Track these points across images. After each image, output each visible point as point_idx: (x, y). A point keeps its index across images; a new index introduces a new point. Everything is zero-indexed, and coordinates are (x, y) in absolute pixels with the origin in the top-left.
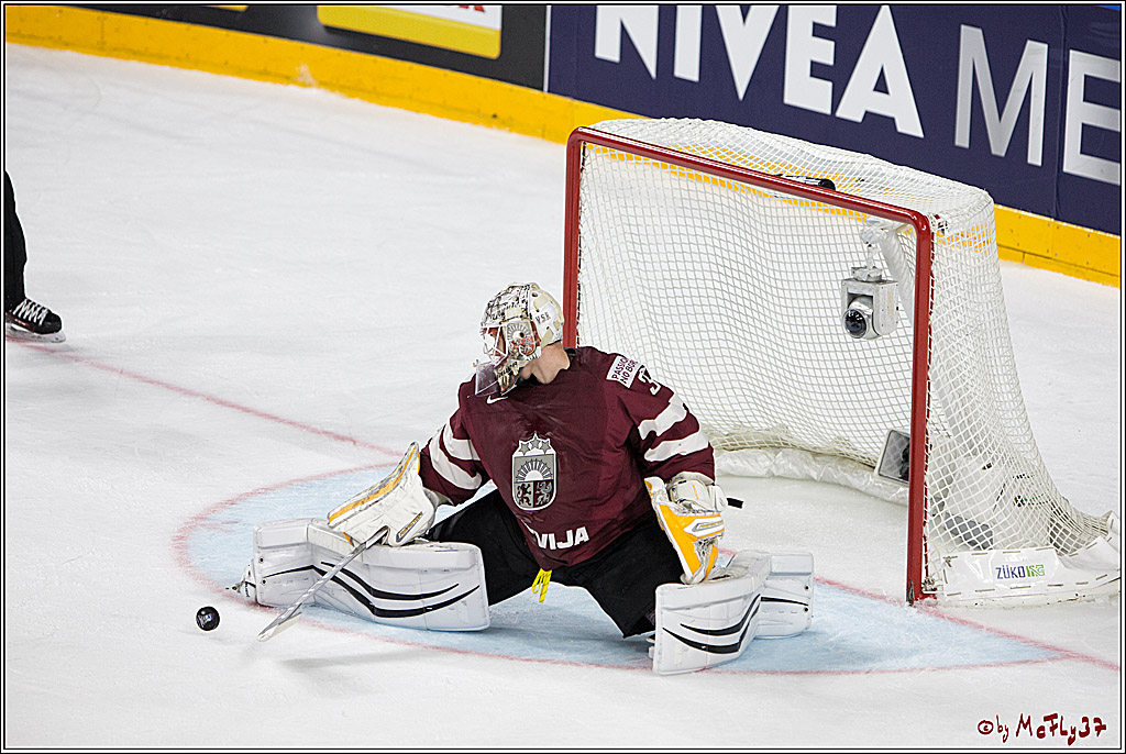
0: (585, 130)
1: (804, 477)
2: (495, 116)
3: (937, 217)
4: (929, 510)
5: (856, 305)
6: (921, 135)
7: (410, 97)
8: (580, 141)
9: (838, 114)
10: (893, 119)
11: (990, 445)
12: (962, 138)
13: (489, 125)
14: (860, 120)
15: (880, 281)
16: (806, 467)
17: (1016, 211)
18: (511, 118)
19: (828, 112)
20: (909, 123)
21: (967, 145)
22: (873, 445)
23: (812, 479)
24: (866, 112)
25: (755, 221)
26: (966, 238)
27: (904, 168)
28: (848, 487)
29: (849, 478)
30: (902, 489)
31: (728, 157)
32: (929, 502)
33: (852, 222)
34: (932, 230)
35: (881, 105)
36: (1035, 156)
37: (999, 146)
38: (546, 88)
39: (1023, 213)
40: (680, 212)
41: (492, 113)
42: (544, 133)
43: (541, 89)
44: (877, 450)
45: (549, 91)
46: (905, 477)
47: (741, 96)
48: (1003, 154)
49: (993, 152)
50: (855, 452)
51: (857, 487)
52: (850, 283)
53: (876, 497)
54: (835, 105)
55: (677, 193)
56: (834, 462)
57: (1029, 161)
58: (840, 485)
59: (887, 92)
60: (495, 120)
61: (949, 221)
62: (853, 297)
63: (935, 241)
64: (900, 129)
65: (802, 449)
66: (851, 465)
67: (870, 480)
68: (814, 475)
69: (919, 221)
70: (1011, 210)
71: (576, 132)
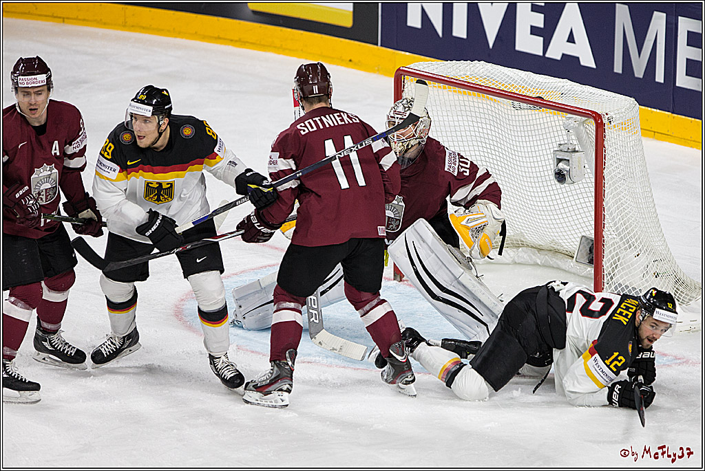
0: (404, 69)
1: (532, 263)
2: (350, 61)
3: (607, 114)
4: (605, 281)
5: (561, 165)
6: (594, 66)
7: (302, 50)
8: (402, 74)
9: (547, 55)
10: (578, 58)
11: (639, 242)
12: (618, 68)
13: (347, 66)
14: (559, 58)
15: (575, 151)
16: (534, 257)
17: (649, 109)
18: (359, 61)
19: (541, 54)
20: (588, 60)
21: (620, 72)
22: (572, 243)
23: (538, 264)
24: (563, 54)
25: (503, 117)
26: (623, 126)
27: (587, 86)
28: (559, 268)
29: (559, 263)
30: (589, 269)
31: (487, 82)
32: (605, 276)
33: (559, 118)
34: (604, 122)
35: (571, 50)
36: (660, 77)
37: (639, 72)
38: (379, 44)
39: (653, 109)
40: (459, 113)
41: (349, 59)
42: (379, 70)
43: (377, 45)
44: (575, 246)
45: (381, 46)
46: (591, 262)
47: (491, 46)
48: (641, 77)
49: (636, 75)
50: (562, 248)
51: (564, 268)
52: (558, 152)
53: (574, 274)
54: (545, 50)
55: (457, 103)
56: (550, 254)
57: (657, 80)
58: (553, 267)
59: (574, 43)
60: (351, 63)
61: (614, 116)
62: (560, 160)
63: (606, 128)
64: (582, 63)
65: (532, 247)
66: (560, 256)
67: (571, 263)
68: (539, 262)
69: (597, 117)
70: (647, 108)
71: (399, 69)
